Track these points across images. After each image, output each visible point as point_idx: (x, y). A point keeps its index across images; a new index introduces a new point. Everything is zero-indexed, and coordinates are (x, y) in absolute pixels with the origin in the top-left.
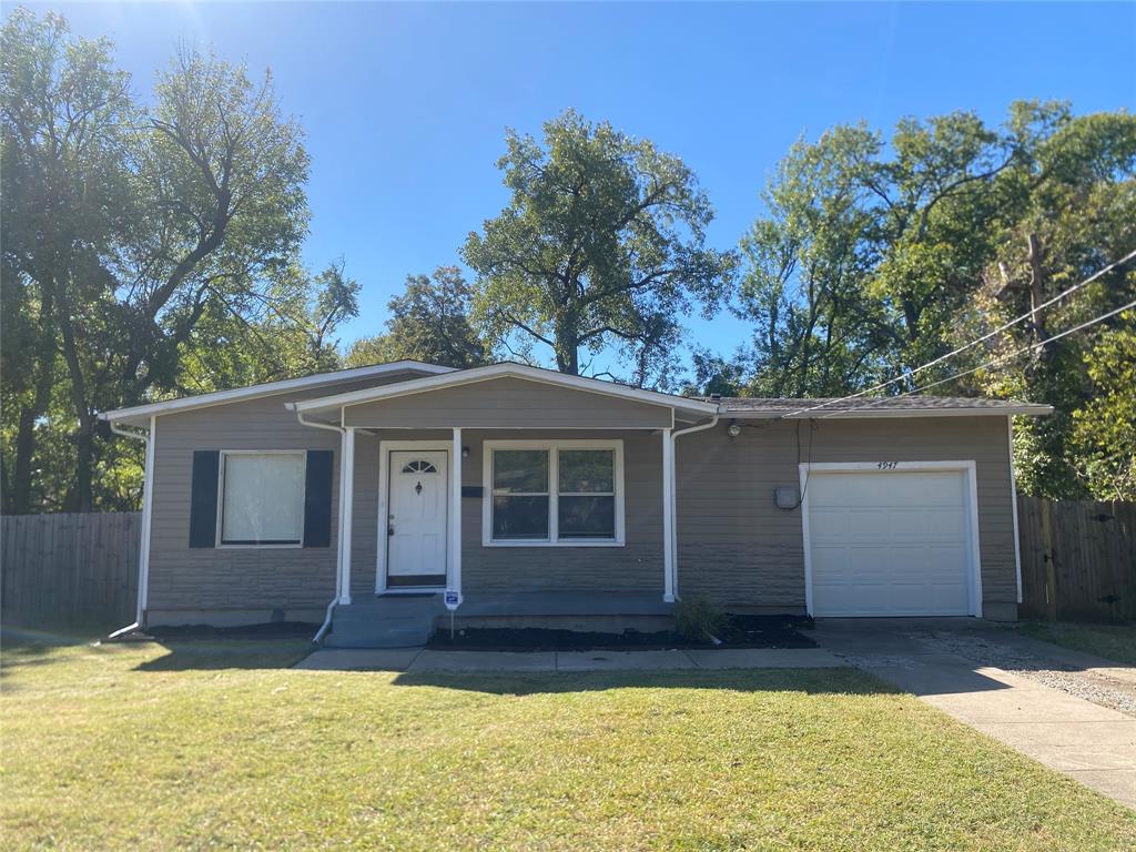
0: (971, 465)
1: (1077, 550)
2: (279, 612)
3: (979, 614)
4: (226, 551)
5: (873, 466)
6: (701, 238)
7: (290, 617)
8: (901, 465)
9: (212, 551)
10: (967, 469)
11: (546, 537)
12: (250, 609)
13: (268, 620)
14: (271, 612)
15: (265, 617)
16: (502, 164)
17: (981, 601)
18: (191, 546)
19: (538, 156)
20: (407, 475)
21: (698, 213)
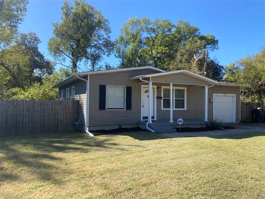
0: (235, 95)
1: (244, 111)
2: (120, 126)
3: (235, 122)
4: (108, 111)
5: (223, 95)
6: (109, 37)
7: (123, 127)
8: (227, 95)
9: (104, 111)
10: (234, 96)
11: (170, 108)
12: (114, 125)
13: (118, 128)
14: (118, 126)
15: (117, 127)
16: (62, 8)
17: (235, 119)
18: (100, 109)
19: (72, 8)
20: (146, 93)
21: (108, 30)
